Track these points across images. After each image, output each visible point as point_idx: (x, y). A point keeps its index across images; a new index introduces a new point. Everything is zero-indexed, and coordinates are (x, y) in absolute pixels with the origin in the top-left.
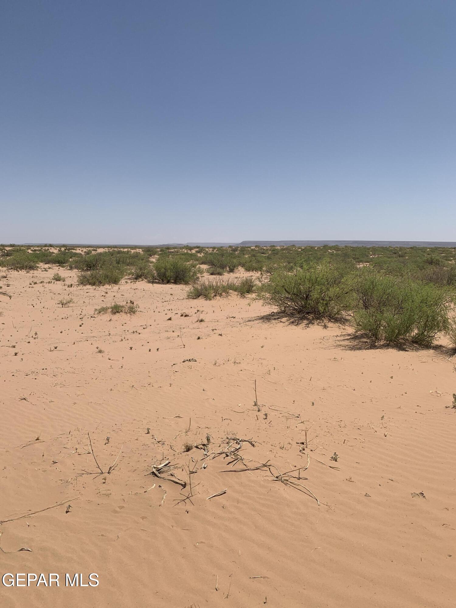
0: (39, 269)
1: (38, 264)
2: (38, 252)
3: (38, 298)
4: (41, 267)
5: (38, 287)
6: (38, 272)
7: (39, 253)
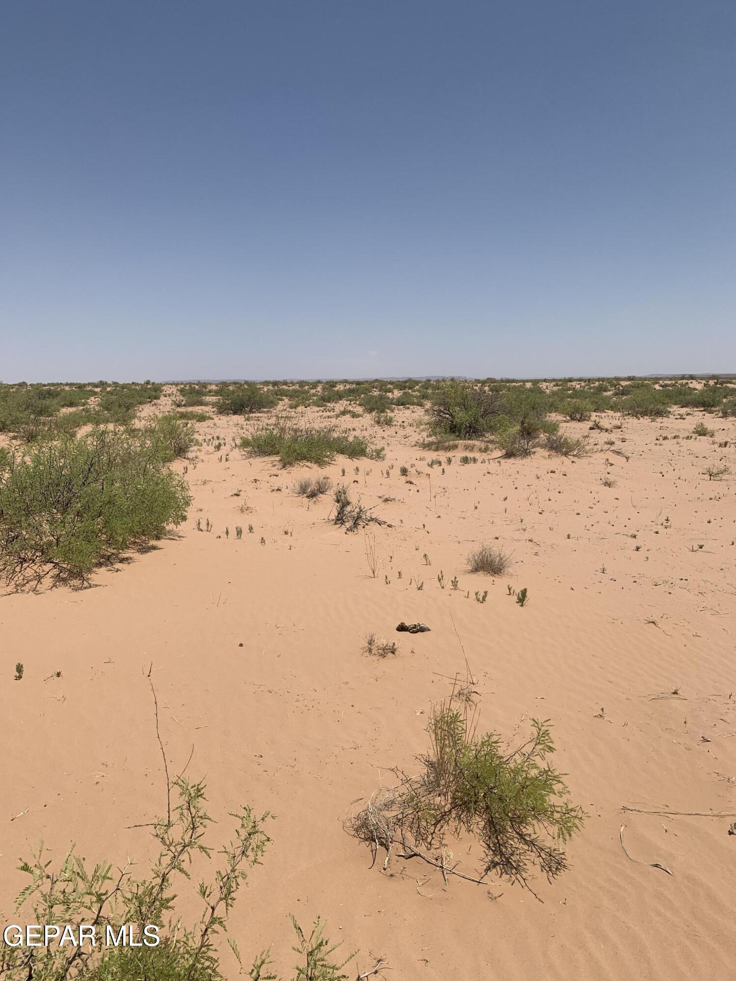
0: (671, 416)
1: (670, 407)
2: (671, 388)
3: (670, 462)
4: (674, 413)
5: (669, 444)
6: (670, 420)
7: (672, 390)
